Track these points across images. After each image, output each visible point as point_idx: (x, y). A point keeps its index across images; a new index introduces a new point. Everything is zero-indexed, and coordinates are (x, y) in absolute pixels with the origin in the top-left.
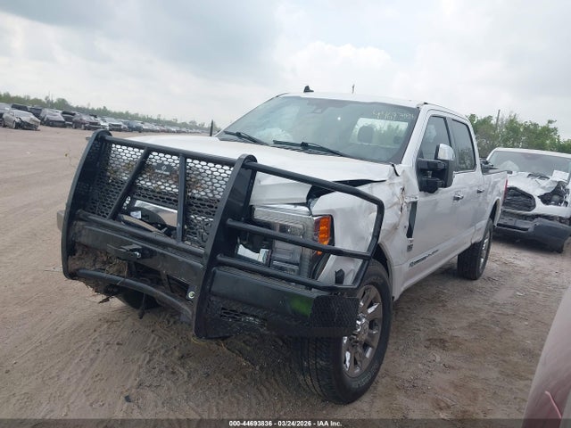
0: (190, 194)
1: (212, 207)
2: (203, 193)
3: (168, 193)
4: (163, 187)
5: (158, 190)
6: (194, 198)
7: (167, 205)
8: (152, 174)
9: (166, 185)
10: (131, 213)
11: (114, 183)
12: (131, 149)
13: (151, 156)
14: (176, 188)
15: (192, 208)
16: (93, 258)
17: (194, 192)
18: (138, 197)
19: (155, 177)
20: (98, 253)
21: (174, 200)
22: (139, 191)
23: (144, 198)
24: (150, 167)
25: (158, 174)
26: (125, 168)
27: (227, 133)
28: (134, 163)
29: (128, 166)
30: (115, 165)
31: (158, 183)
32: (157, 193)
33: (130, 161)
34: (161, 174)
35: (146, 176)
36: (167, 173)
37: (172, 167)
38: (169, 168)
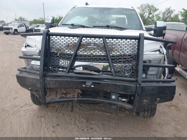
1: (126, 59)
2: (118, 53)
3: (98, 56)
4: (94, 54)
5: (92, 55)
8: (86, 48)
9: (96, 52)
10: (76, 68)
11: (62, 56)
12: (68, 37)
13: (83, 40)
14: (103, 53)
15: (113, 61)
16: (55, 93)
17: (113, 53)
18: (81, 60)
19: (88, 50)
20: (59, 90)
21: (103, 59)
22: (80, 58)
23: (85, 60)
24: (84, 45)
25: (89, 48)
26: (66, 47)
27: (63, 25)
28: (72, 44)
29: (68, 46)
30: (59, 47)
31: (91, 52)
32: (92, 57)
33: (69, 44)
34: (92, 48)
35: (82, 50)
36: (95, 47)
37: (97, 44)
38: (95, 44)
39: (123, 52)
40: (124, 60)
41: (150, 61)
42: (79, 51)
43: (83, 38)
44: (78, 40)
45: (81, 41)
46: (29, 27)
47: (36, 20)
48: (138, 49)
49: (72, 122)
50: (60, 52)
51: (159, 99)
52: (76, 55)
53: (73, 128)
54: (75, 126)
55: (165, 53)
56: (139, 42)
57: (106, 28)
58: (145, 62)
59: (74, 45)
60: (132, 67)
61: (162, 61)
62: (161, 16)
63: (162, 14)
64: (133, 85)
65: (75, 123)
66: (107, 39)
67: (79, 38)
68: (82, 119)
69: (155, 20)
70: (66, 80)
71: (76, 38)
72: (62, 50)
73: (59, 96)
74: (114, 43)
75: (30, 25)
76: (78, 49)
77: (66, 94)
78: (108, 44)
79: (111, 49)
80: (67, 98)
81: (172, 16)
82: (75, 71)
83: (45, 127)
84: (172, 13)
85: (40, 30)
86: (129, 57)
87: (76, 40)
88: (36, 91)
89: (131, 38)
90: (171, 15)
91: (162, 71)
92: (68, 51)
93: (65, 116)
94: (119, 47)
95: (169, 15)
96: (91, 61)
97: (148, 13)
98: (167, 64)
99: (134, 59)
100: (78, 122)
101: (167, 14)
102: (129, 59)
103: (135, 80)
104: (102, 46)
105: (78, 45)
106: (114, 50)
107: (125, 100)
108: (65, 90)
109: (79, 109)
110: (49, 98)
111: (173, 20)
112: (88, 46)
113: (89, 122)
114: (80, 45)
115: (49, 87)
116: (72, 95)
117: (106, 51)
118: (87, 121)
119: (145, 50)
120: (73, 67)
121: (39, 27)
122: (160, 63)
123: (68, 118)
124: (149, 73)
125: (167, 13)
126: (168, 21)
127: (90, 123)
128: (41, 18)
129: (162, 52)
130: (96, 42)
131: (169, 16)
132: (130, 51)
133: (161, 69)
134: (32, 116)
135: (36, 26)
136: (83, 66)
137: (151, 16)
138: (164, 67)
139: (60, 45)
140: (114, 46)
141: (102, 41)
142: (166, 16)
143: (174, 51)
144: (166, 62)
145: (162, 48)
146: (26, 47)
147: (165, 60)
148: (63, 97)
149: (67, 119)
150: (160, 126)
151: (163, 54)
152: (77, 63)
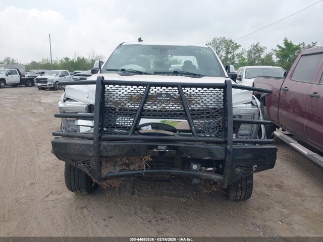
0: (190, 108)
1: (210, 113)
2: (199, 106)
3: (173, 111)
4: (167, 107)
5: (164, 110)
6: (194, 110)
7: (175, 117)
8: (155, 101)
9: (170, 105)
10: (142, 128)
11: (122, 111)
12: (130, 87)
13: (151, 90)
14: (178, 106)
15: (194, 117)
16: (113, 164)
17: (192, 106)
18: (149, 116)
19: (158, 102)
20: (118, 160)
21: (179, 114)
22: (148, 113)
23: (154, 116)
24: (152, 96)
25: (160, 100)
26: (128, 100)
27: (108, 70)
28: (136, 96)
29: (131, 98)
30: (118, 99)
31: (163, 105)
32: (165, 111)
33: (132, 95)
34: (163, 100)
35: (150, 103)
36: (168, 98)
37: (170, 94)
38: (168, 95)
39: (205, 104)
40: (208, 115)
41: (240, 116)
42: (146, 105)
43: (152, 88)
44: (144, 90)
45: (149, 91)
46: (26, 75)
47: (36, 63)
48: (225, 100)
49: (131, 212)
50: (119, 106)
51: (256, 166)
52: (142, 110)
53: (134, 220)
54: (137, 217)
55: (259, 106)
56: (225, 92)
57: (173, 75)
58: (234, 117)
59: (140, 97)
60: (218, 124)
61: (256, 116)
62: (245, 56)
63: (246, 53)
64: (221, 148)
65: (136, 214)
66: (183, 89)
67: (145, 87)
68: (145, 208)
69: (236, 62)
70: (130, 144)
71: (142, 87)
72: (122, 104)
73: (118, 169)
74: (193, 93)
75: (27, 71)
76: (145, 102)
77: (128, 165)
78: (185, 95)
79: (189, 101)
80: (130, 170)
81: (263, 56)
82: (141, 131)
83: (92, 221)
84: (262, 52)
85: (46, 79)
86: (213, 111)
87: (141, 90)
88: (84, 163)
89: (214, 86)
90: (260, 55)
91: (257, 129)
92: (131, 105)
93: (119, 206)
94: (199, 98)
95: (257, 55)
96: (163, 117)
97: (224, 52)
98: (262, 120)
99: (219, 113)
100: (140, 212)
101: (255, 54)
102: (213, 113)
103: (224, 140)
104: (177, 97)
105: (144, 96)
106: (194, 102)
107: (211, 169)
108: (127, 159)
109: (138, 195)
110: (106, 170)
111: (263, 62)
112: (159, 98)
113: (157, 210)
114: (147, 97)
115: (105, 154)
116: (137, 165)
117: (182, 103)
118: (154, 210)
119: (233, 102)
120: (137, 127)
121: (45, 74)
122: (254, 118)
123: (124, 207)
124: (241, 132)
125: (254, 52)
126: (257, 65)
127: (158, 212)
128: (46, 59)
129: (255, 105)
130: (168, 93)
131: (257, 57)
132: (214, 103)
133: (255, 126)
134: (67, 207)
135: (37, 74)
136: (152, 124)
137: (229, 56)
138: (259, 123)
139: (119, 97)
140: (193, 97)
141: (177, 91)
142: (253, 57)
143: (270, 108)
144: (261, 118)
145: (254, 99)
146: (64, 101)
147: (259, 115)
148: (125, 169)
149: (123, 209)
150: (260, 211)
151: (257, 106)
152: (143, 121)
